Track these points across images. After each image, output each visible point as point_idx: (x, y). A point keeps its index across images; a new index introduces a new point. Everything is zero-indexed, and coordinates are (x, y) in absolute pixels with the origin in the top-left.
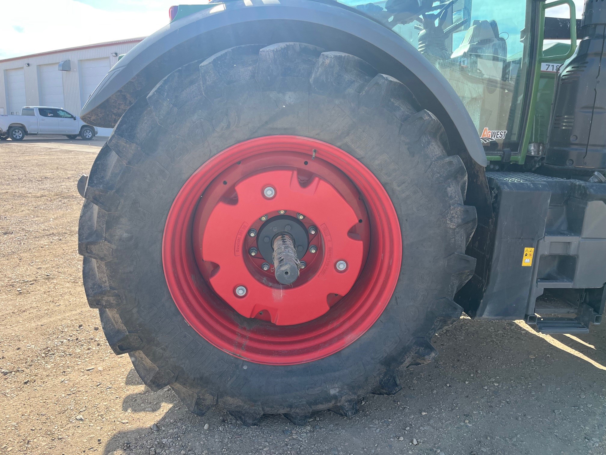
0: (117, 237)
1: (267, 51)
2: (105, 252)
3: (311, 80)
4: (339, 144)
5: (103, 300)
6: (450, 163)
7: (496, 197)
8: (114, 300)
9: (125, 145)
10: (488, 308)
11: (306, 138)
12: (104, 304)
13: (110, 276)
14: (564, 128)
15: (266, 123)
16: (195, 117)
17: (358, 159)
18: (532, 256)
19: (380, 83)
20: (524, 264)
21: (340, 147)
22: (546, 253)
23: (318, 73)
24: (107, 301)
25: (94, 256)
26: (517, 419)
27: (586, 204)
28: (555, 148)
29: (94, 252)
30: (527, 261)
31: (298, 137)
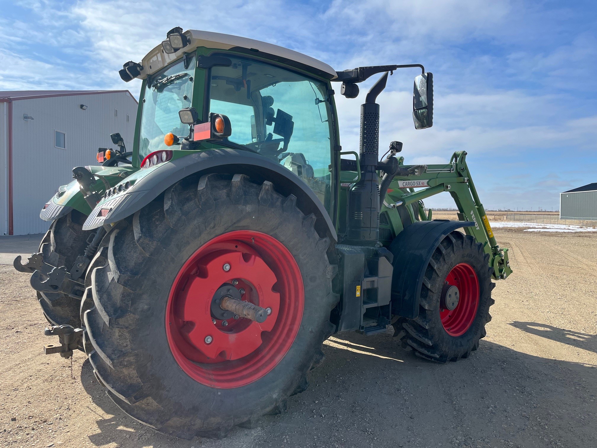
0: (140, 310)
1: (236, 182)
2: (130, 322)
3: (259, 198)
4: (271, 234)
5: (124, 361)
6: (326, 241)
7: (341, 259)
8: (133, 359)
9: (148, 242)
10: (343, 325)
11: (254, 231)
12: (126, 364)
13: (132, 340)
14: (356, 219)
15: (235, 223)
16: (196, 222)
17: (281, 242)
18: (360, 290)
19: (292, 199)
20: (357, 296)
21: (271, 236)
22: (365, 288)
23: (262, 194)
24: (128, 361)
25: (121, 326)
26: (363, 391)
27: (378, 259)
28: (353, 230)
29: (121, 323)
30: (358, 294)
31: (250, 231)
